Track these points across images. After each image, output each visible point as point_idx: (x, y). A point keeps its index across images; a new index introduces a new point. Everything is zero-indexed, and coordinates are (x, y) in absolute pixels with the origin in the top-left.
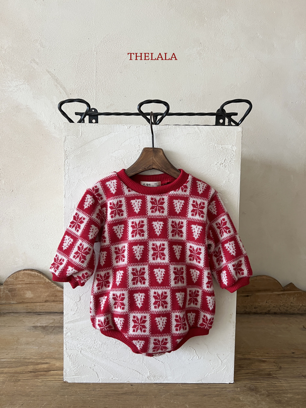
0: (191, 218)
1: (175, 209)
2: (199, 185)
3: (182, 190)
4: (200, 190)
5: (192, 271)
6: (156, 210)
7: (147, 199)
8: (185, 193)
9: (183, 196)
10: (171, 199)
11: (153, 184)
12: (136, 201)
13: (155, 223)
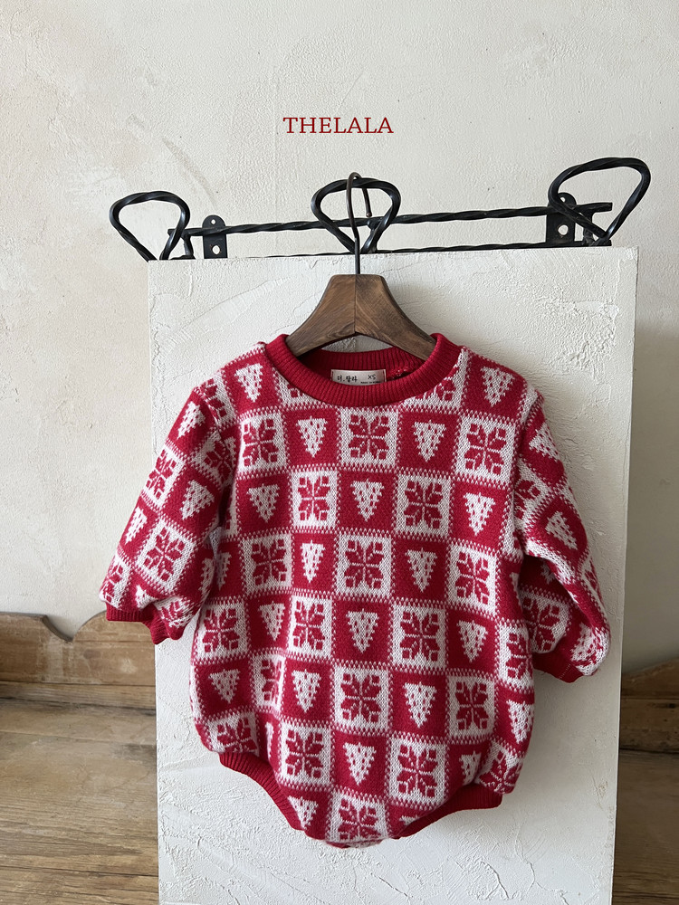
0: (463, 475)
1: (419, 447)
2: (490, 379)
3: (440, 394)
4: (494, 394)
5: (465, 626)
6: (364, 450)
7: (340, 420)
8: (448, 404)
9: (443, 411)
10: (409, 419)
11: (362, 377)
12: (312, 424)
13: (358, 486)
